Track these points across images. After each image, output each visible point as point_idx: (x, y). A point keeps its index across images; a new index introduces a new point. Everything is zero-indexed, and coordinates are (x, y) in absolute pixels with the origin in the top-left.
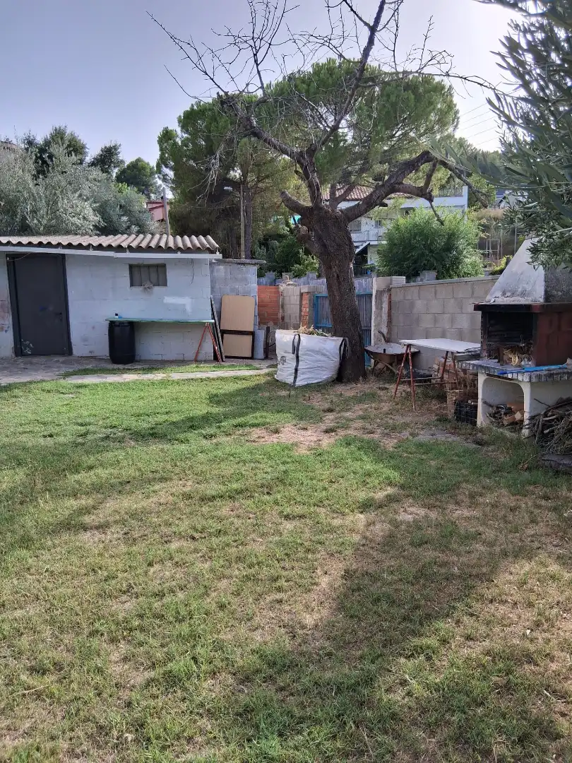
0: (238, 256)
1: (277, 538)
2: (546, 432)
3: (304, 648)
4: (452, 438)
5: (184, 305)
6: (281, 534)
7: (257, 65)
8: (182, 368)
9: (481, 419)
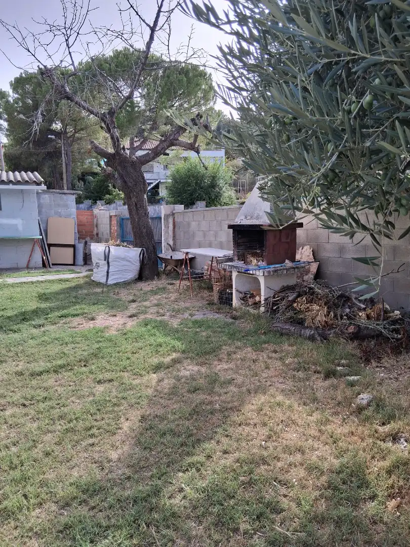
0: (61, 188)
1: (91, 398)
2: (275, 308)
3: (110, 476)
4: (217, 316)
5: (16, 225)
6: (94, 395)
7: (69, 48)
8: (16, 274)
9: (235, 302)
